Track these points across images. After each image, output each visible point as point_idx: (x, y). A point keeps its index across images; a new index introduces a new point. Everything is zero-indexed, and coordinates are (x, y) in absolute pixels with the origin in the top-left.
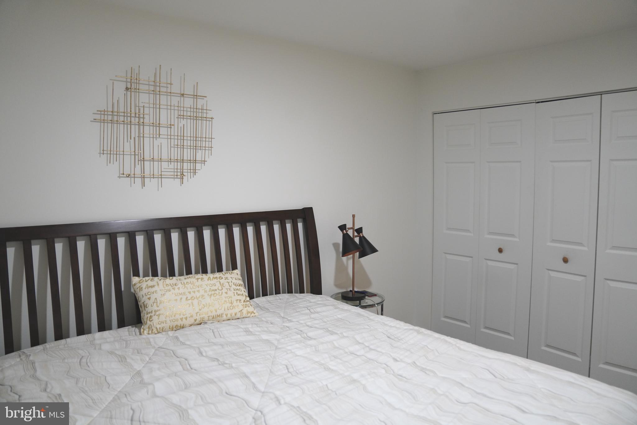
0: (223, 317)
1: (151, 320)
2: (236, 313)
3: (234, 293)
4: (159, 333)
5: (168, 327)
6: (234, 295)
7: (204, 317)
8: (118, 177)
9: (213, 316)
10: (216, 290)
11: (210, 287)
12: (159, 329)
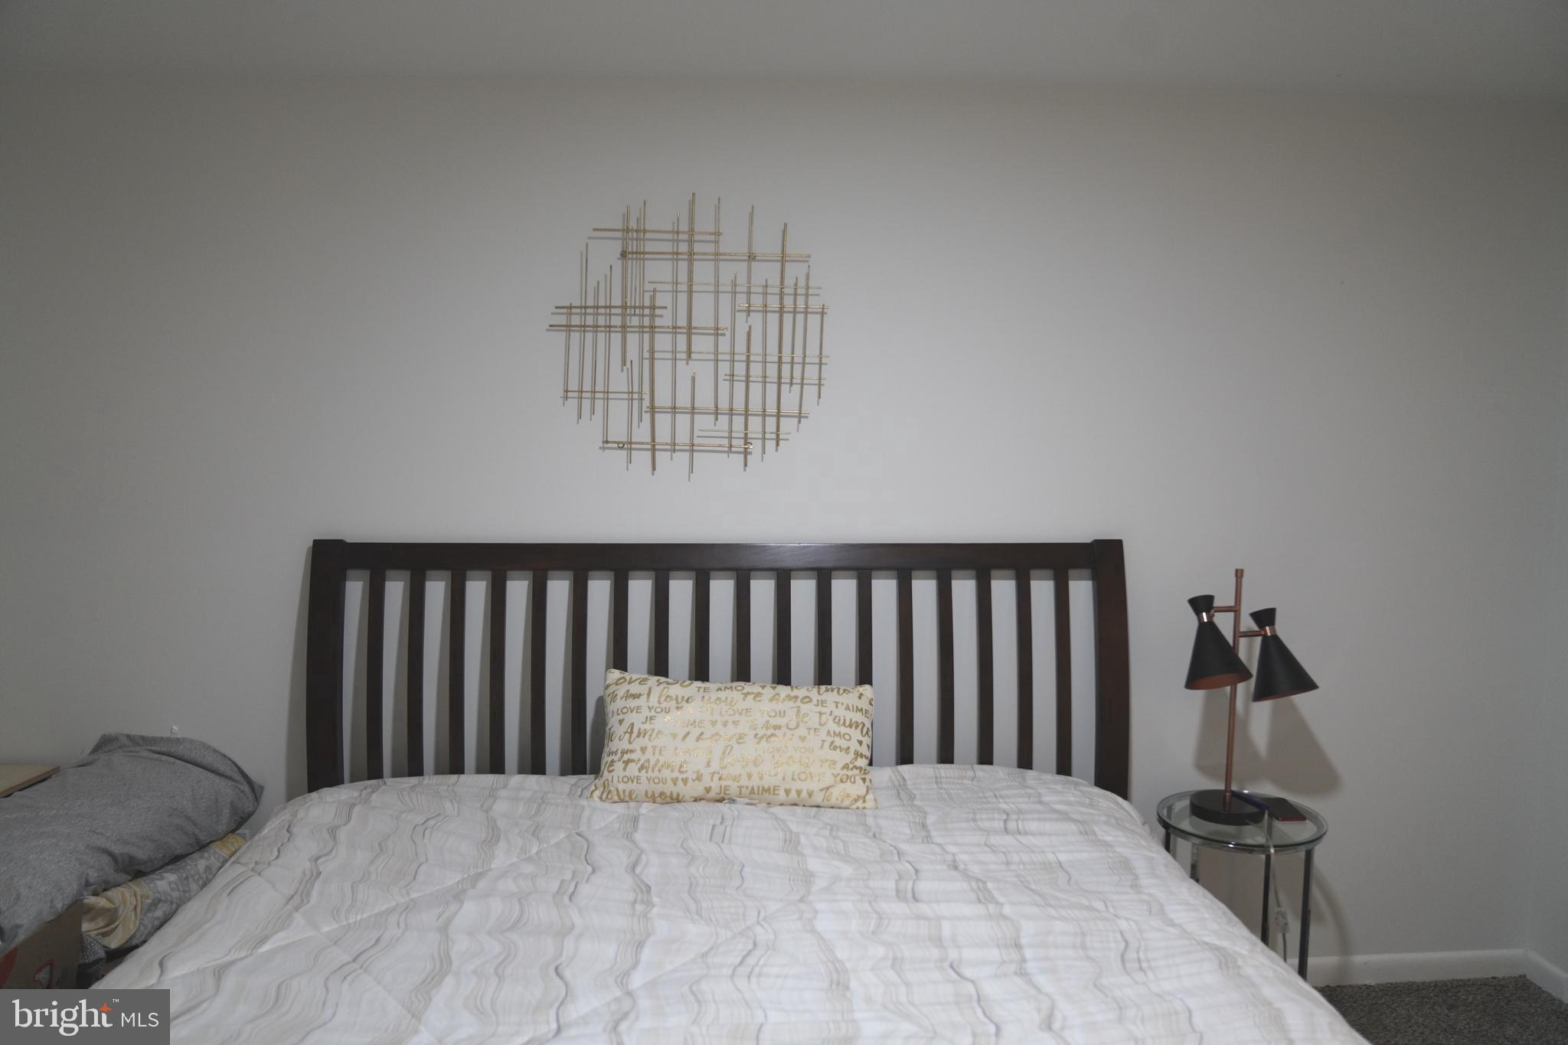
0: (778, 794)
1: (610, 769)
2: (813, 792)
3: (824, 741)
4: (622, 801)
5: (643, 793)
6: (822, 747)
7: (729, 786)
8: (600, 448)
9: (753, 789)
10: (780, 727)
11: (769, 719)
12: (621, 793)
